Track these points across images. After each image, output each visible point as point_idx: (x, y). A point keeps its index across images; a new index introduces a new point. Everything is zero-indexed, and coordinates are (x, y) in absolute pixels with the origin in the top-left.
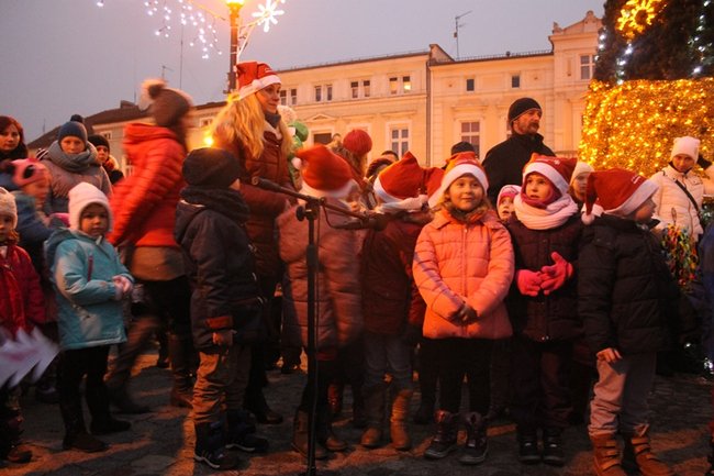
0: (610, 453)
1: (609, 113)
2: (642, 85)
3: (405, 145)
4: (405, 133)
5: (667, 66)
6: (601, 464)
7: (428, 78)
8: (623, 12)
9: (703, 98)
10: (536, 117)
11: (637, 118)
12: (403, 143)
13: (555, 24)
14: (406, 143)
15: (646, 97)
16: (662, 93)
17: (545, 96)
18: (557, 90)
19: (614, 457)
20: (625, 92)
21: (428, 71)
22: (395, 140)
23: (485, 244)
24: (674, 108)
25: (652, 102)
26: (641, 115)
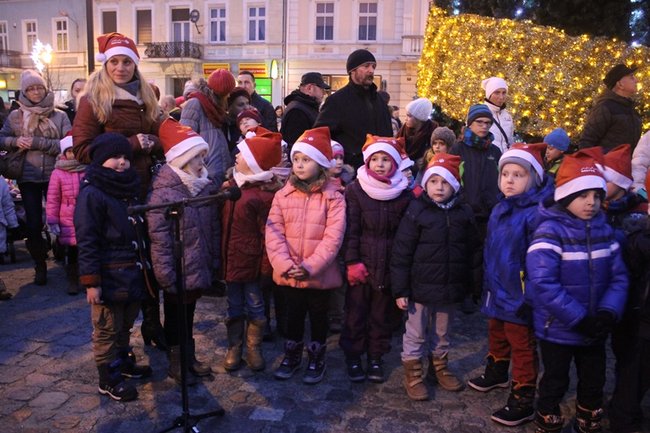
0: (416, 374)
1: (445, 41)
2: (473, 19)
3: (262, 23)
4: (262, 11)
5: (496, 5)
6: (410, 382)
9: (522, 39)
11: (467, 50)
12: (260, 21)
14: (264, 21)
15: (476, 31)
16: (491, 30)
19: (419, 376)
20: (459, 23)
22: (253, 18)
23: (322, 211)
24: (498, 45)
25: (481, 37)
26: (471, 47)
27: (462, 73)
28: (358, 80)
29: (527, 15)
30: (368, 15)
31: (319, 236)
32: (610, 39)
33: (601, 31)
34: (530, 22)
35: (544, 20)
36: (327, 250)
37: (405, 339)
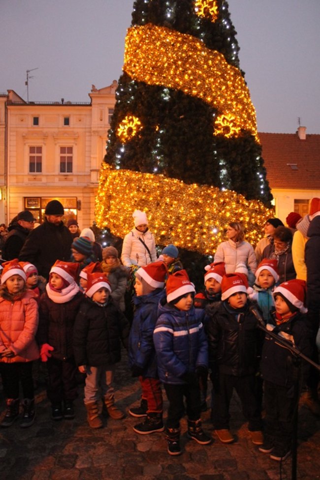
0: (94, 411)
1: (111, 186)
2: (128, 173)
5: (142, 165)
6: (91, 417)
7: (6, 114)
11: (125, 193)
13: (93, 86)
15: (130, 181)
16: (139, 180)
17: (85, 132)
18: (93, 129)
19: (96, 413)
20: (119, 175)
21: (6, 109)
23: (21, 312)
24: (144, 190)
25: (133, 185)
26: (127, 191)
27: (123, 207)
29: (160, 171)
30: (67, 155)
31: (21, 328)
32: (209, 187)
33: (204, 182)
34: (162, 175)
35: (171, 175)
36: (26, 337)
37: (86, 390)
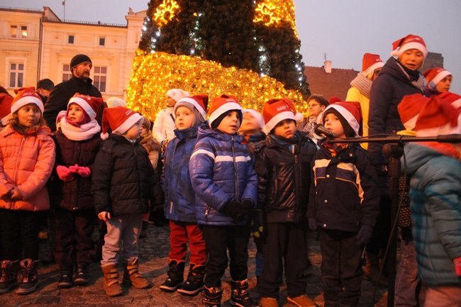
0: (113, 276)
1: (145, 70)
2: (163, 55)
3: (20, 75)
4: (21, 67)
5: (178, 47)
6: (107, 283)
7: (41, 30)
8: (157, 10)
9: (194, 68)
10: (88, 67)
11: (159, 75)
12: (19, 74)
13: (130, 9)
14: (22, 74)
15: (164, 63)
16: (174, 62)
17: (120, 53)
19: (115, 278)
20: (154, 58)
21: (41, 25)
22: (13, 71)
23: (35, 149)
24: (180, 72)
25: (168, 67)
26: (162, 73)
27: (156, 90)
28: (78, 75)
29: (198, 53)
30: (100, 75)
31: (30, 169)
32: (249, 70)
33: (243, 66)
34: (200, 58)
35: (209, 57)
36: (39, 178)
37: (104, 249)
